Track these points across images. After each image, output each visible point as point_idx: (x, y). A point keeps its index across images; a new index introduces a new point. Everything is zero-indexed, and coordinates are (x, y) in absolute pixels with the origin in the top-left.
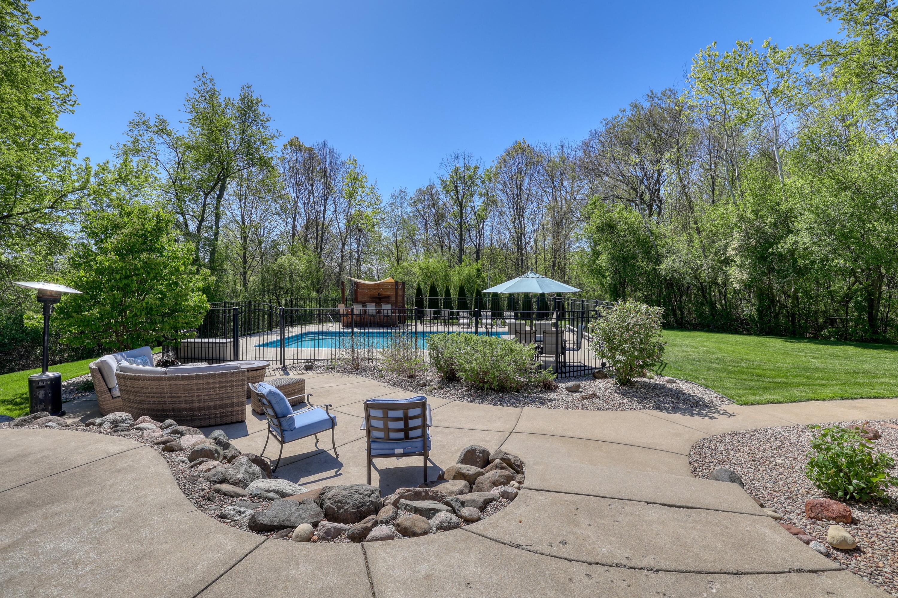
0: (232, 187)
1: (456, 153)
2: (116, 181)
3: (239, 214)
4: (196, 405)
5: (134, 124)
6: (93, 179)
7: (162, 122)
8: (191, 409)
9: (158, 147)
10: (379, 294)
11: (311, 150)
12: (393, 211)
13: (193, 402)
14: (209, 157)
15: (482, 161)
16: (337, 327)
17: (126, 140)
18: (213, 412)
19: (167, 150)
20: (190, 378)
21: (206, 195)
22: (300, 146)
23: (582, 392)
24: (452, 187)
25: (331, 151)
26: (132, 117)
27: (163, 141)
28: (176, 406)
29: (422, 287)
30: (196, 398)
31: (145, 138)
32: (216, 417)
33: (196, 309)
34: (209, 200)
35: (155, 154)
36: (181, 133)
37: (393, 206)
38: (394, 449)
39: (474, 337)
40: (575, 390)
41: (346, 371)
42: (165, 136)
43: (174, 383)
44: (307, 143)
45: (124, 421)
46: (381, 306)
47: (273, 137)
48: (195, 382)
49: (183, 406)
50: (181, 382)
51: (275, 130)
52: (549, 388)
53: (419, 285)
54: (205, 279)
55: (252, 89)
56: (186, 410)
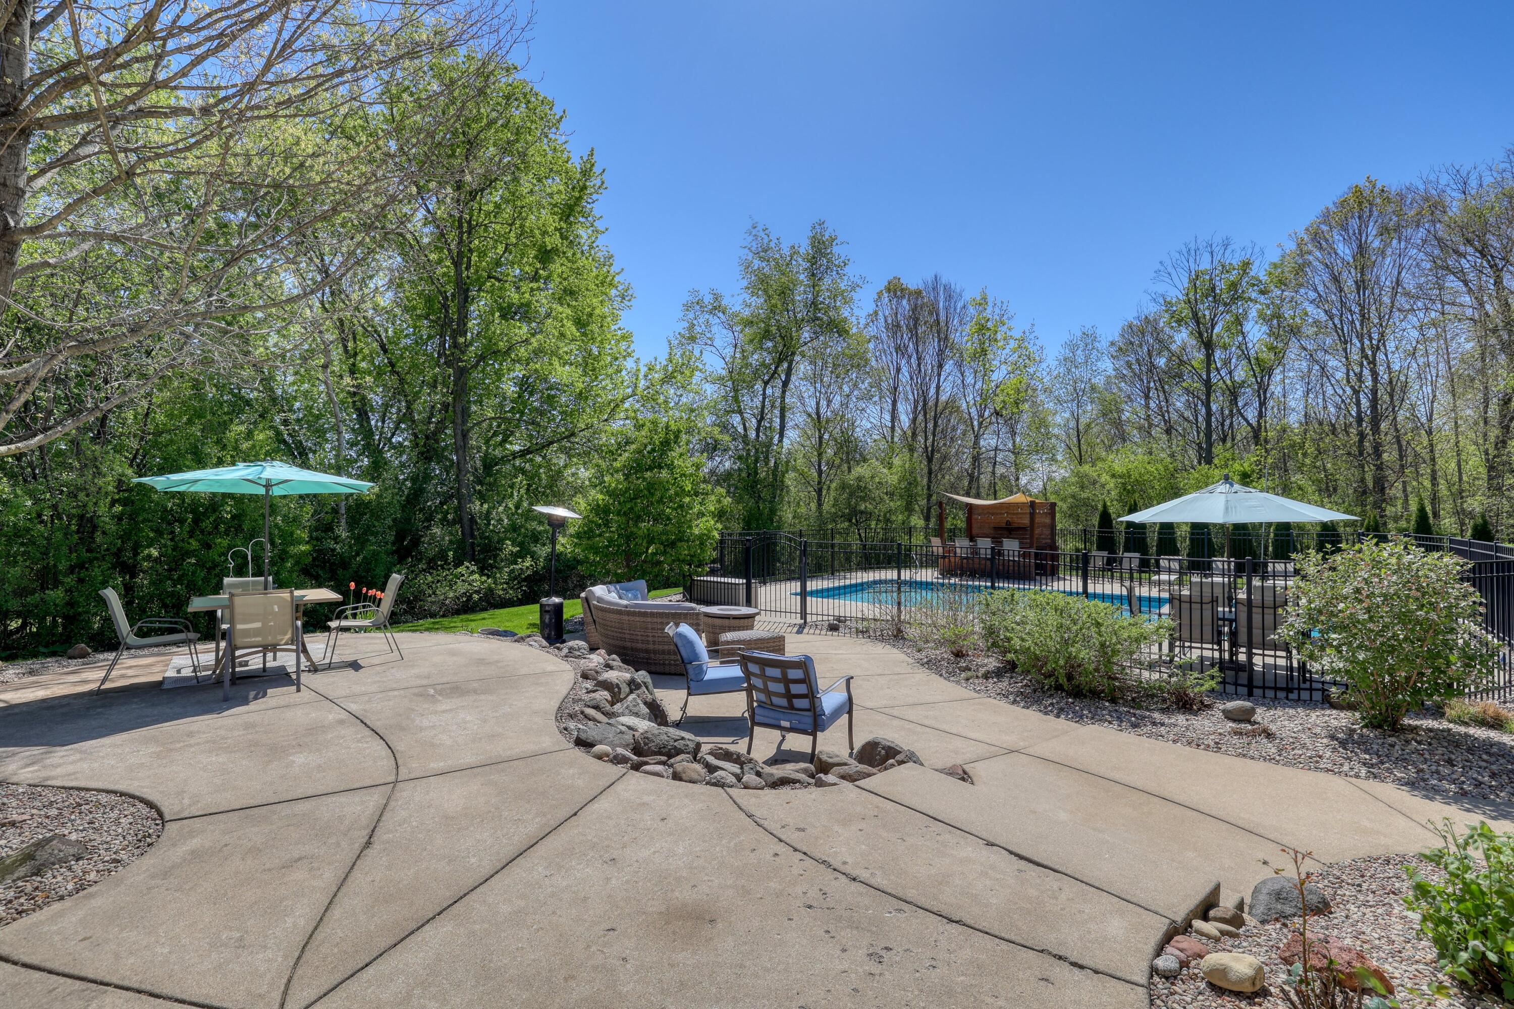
0: (802, 368)
1: (1192, 246)
2: (663, 381)
3: (813, 404)
4: (651, 647)
5: (688, 307)
6: (642, 383)
7: (717, 297)
8: (647, 651)
9: (715, 329)
10: (1008, 523)
11: (918, 293)
12: (1069, 370)
13: (648, 642)
14: (766, 334)
15: (1257, 249)
16: (928, 575)
17: (681, 327)
18: (667, 657)
19: (725, 331)
20: (645, 614)
21: (766, 383)
22: (902, 290)
23: (1255, 723)
24: (1186, 312)
25: (947, 288)
26: (686, 298)
27: (718, 321)
28: (634, 645)
29: (1111, 510)
30: (650, 639)
31: (701, 321)
32: (670, 664)
33: (702, 539)
34: (769, 391)
35: (710, 339)
36: (737, 308)
37: (1069, 362)
38: (780, 720)
39: (1077, 604)
40: (1243, 717)
41: (881, 638)
42: (720, 315)
43: (632, 618)
44: (912, 282)
45: (579, 649)
46: (1001, 543)
47: (854, 287)
48: (649, 620)
49: (640, 646)
50: (638, 619)
51: (857, 276)
52: (1184, 706)
53: (1105, 506)
54: (719, 501)
55: (825, 225)
56: (642, 651)
